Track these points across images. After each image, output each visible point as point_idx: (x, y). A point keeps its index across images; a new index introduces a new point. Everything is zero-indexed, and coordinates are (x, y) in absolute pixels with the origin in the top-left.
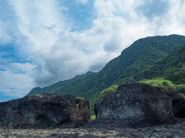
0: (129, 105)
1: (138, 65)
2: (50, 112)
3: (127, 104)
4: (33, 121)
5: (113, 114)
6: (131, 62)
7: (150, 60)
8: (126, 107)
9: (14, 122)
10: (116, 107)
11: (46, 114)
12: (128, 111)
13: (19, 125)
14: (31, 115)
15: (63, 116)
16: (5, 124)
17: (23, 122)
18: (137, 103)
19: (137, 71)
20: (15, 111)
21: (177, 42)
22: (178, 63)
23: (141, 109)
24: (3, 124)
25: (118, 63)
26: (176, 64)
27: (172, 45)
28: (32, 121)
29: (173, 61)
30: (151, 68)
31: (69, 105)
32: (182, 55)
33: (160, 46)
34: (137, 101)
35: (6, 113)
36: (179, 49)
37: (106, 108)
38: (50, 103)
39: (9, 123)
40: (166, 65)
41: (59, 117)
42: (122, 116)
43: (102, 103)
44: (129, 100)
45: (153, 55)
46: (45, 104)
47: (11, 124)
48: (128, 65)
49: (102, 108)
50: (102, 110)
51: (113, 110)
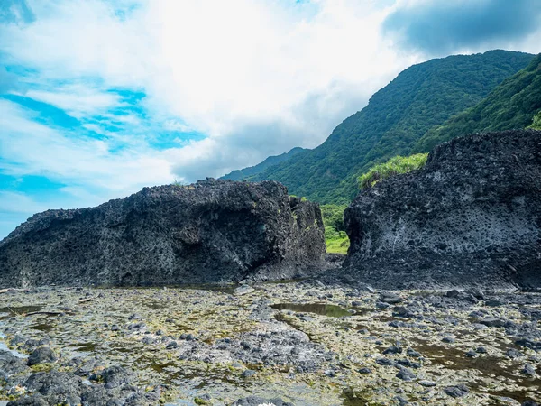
0: (486, 207)
1: (411, 128)
2: (217, 235)
3: (477, 202)
4: (170, 261)
5: (420, 238)
6: (391, 121)
7: (438, 115)
8: (474, 216)
9: (115, 264)
10: (433, 216)
11: (207, 240)
12: (482, 227)
13: (128, 275)
14: (164, 244)
15: (260, 247)
16: (88, 272)
17: (141, 266)
18: (521, 200)
19: (408, 141)
20: (118, 234)
21: (506, 68)
22: (513, 115)
23: (535, 218)
24: (83, 271)
25: (360, 125)
26: (508, 119)
27: (492, 77)
28: (168, 261)
29: (500, 112)
30: (443, 133)
31: (275, 213)
32: (523, 95)
33: (464, 79)
34: (521, 192)
35: (98, 238)
36: (516, 81)
37: (396, 218)
38: (217, 208)
39: (102, 267)
40: (481, 122)
41: (245, 249)
42: (456, 246)
43: (382, 205)
44: (488, 189)
45: (446, 102)
46: (203, 211)
47: (106, 271)
48: (384, 130)
49: (380, 220)
50: (383, 226)
51: (421, 226)
